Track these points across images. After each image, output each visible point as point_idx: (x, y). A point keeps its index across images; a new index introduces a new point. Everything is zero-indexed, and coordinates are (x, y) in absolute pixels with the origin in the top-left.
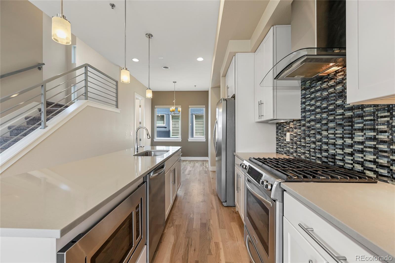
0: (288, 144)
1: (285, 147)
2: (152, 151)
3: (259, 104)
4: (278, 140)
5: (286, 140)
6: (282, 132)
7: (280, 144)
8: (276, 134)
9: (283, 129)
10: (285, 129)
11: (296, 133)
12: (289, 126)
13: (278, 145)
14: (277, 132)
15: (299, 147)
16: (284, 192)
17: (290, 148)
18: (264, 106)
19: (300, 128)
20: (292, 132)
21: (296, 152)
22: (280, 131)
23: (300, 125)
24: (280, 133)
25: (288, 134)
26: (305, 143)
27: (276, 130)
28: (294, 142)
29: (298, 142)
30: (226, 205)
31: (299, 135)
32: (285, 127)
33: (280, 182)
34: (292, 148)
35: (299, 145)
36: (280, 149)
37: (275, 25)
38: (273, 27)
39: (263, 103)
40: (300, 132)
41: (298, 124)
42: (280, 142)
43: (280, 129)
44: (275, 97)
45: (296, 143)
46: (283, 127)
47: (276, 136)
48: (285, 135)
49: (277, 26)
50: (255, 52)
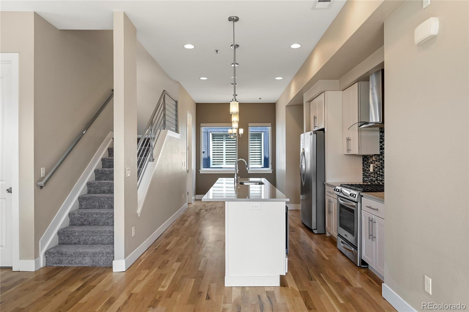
0: (372, 174)
1: (369, 176)
2: (243, 183)
3: (347, 140)
4: (364, 170)
5: (370, 171)
6: (367, 164)
7: (365, 174)
8: (362, 165)
9: (368, 161)
10: (369, 161)
11: (377, 165)
12: (372, 159)
13: (364, 175)
14: (363, 163)
15: (378, 176)
16: (362, 197)
17: (373, 177)
18: (351, 142)
19: (379, 161)
20: (374, 164)
21: (377, 180)
22: (365, 163)
23: (379, 159)
24: (366, 164)
25: (371, 165)
26: (382, 173)
27: (362, 162)
28: (375, 172)
29: (378, 172)
30: (317, 233)
31: (379, 166)
32: (369, 159)
33: (360, 193)
34: (375, 177)
35: (379, 175)
36: (365, 179)
37: (360, 81)
38: (358, 83)
39: (350, 140)
40: (379, 164)
41: (378, 158)
42: (365, 172)
43: (366, 161)
44: (360, 137)
45: (377, 173)
46: (368, 159)
47: (362, 167)
48: (370, 166)
49: (360, 82)
50: (343, 90)
